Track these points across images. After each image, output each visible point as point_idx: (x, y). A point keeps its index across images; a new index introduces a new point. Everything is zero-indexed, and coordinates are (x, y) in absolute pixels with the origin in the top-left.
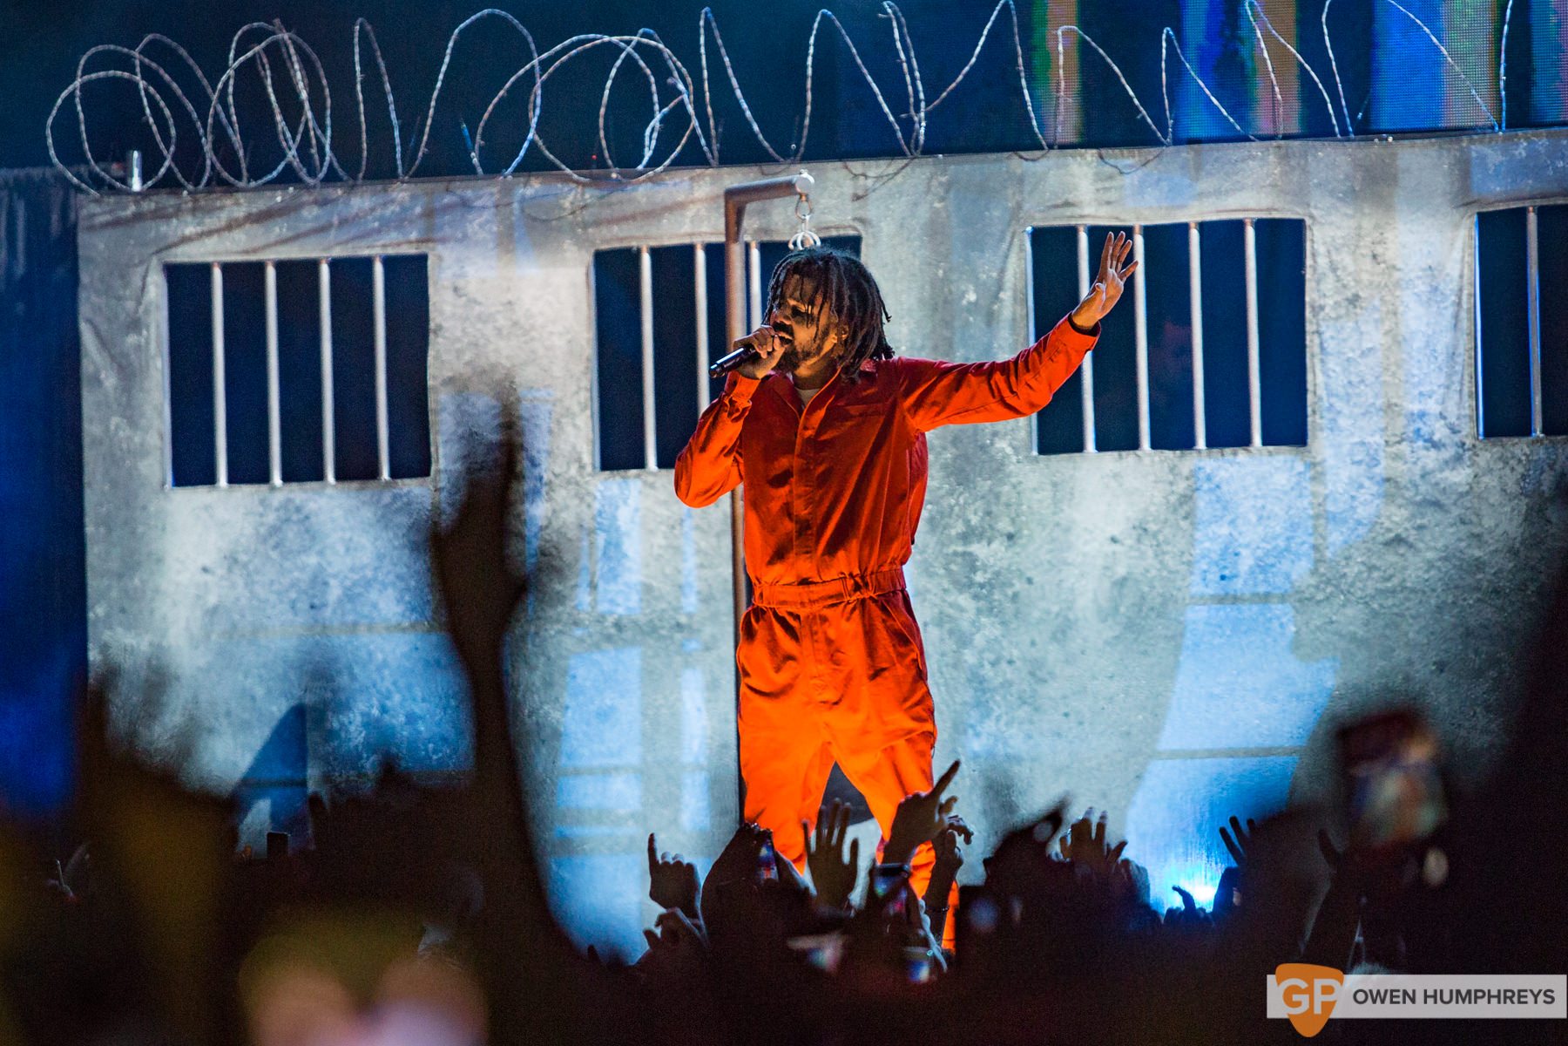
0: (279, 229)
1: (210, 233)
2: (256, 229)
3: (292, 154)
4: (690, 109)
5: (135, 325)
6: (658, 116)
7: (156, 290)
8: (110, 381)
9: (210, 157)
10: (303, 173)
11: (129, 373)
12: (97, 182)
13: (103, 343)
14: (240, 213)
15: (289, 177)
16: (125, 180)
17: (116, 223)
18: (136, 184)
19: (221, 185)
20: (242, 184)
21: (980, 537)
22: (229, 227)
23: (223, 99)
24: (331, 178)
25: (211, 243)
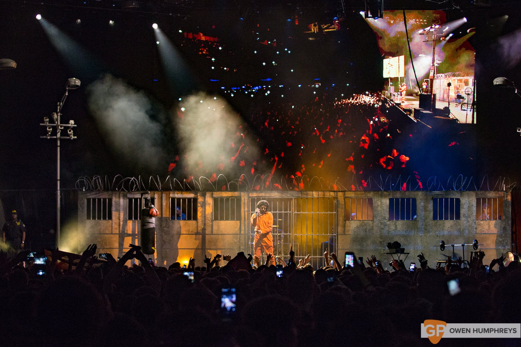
0: (98, 195)
1: (91, 195)
2: (95, 195)
3: (99, 188)
4: (138, 185)
5: (83, 204)
6: (135, 186)
7: (86, 201)
8: (81, 209)
9: (91, 188)
10: (100, 190)
11: (83, 208)
12: (80, 190)
13: (80, 206)
14: (94, 193)
15: (99, 190)
16: (83, 190)
17: (82, 194)
18: (84, 190)
19: (92, 191)
20: (94, 191)
21: (165, 227)
22: (93, 194)
23: (93, 182)
24: (103, 191)
25: (91, 196)
